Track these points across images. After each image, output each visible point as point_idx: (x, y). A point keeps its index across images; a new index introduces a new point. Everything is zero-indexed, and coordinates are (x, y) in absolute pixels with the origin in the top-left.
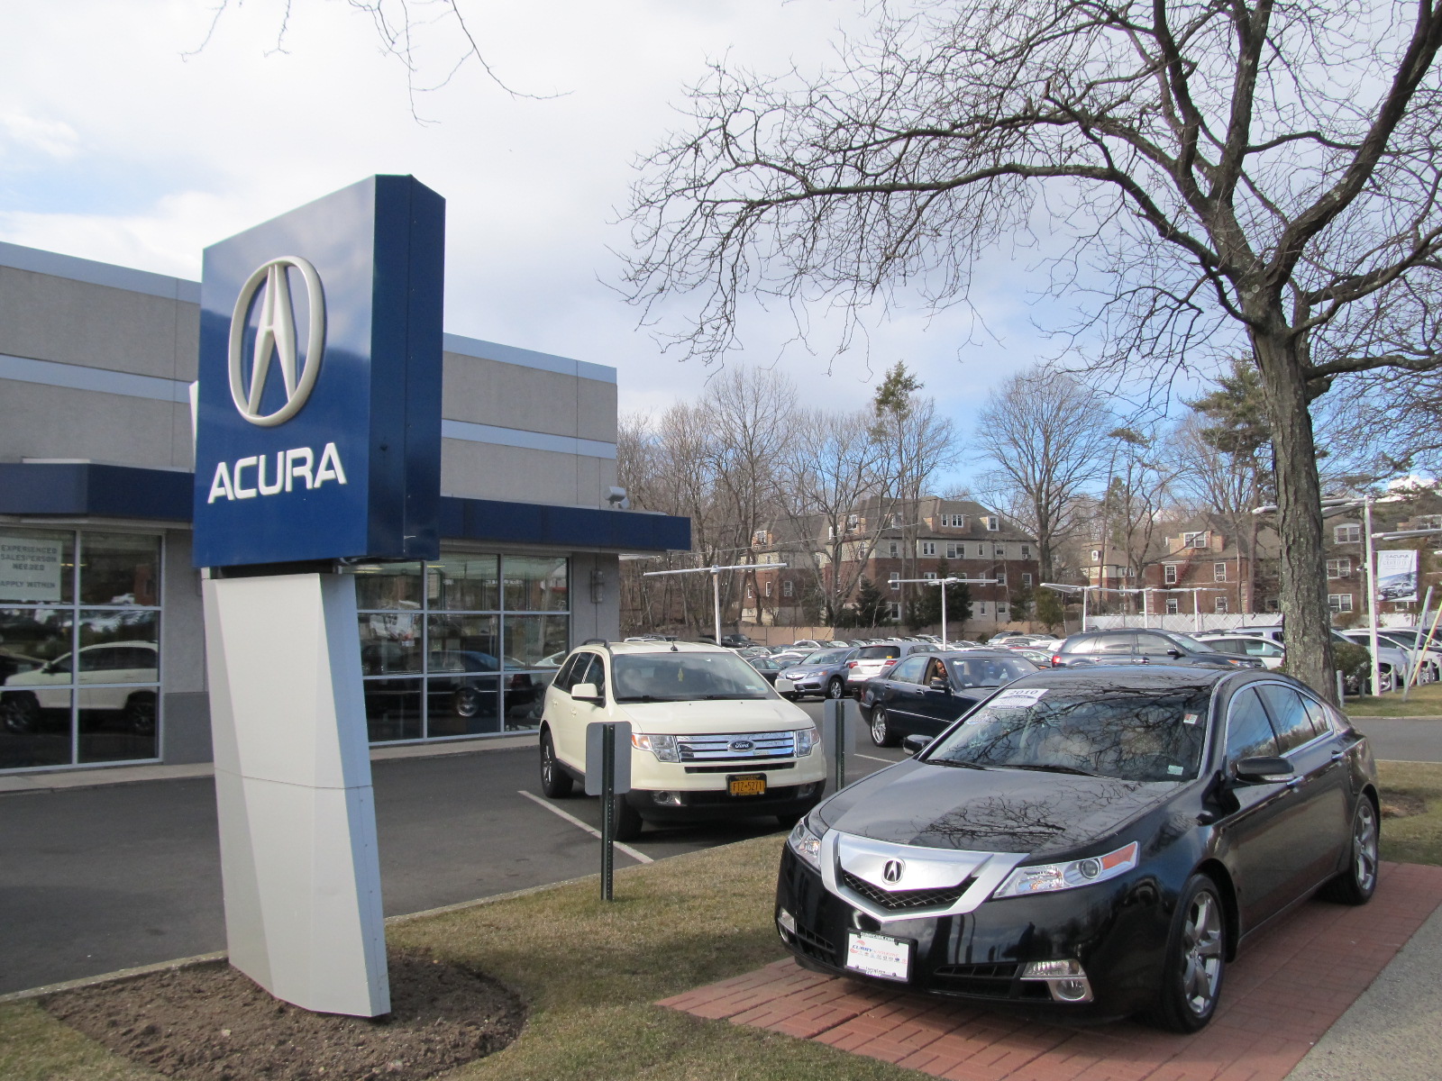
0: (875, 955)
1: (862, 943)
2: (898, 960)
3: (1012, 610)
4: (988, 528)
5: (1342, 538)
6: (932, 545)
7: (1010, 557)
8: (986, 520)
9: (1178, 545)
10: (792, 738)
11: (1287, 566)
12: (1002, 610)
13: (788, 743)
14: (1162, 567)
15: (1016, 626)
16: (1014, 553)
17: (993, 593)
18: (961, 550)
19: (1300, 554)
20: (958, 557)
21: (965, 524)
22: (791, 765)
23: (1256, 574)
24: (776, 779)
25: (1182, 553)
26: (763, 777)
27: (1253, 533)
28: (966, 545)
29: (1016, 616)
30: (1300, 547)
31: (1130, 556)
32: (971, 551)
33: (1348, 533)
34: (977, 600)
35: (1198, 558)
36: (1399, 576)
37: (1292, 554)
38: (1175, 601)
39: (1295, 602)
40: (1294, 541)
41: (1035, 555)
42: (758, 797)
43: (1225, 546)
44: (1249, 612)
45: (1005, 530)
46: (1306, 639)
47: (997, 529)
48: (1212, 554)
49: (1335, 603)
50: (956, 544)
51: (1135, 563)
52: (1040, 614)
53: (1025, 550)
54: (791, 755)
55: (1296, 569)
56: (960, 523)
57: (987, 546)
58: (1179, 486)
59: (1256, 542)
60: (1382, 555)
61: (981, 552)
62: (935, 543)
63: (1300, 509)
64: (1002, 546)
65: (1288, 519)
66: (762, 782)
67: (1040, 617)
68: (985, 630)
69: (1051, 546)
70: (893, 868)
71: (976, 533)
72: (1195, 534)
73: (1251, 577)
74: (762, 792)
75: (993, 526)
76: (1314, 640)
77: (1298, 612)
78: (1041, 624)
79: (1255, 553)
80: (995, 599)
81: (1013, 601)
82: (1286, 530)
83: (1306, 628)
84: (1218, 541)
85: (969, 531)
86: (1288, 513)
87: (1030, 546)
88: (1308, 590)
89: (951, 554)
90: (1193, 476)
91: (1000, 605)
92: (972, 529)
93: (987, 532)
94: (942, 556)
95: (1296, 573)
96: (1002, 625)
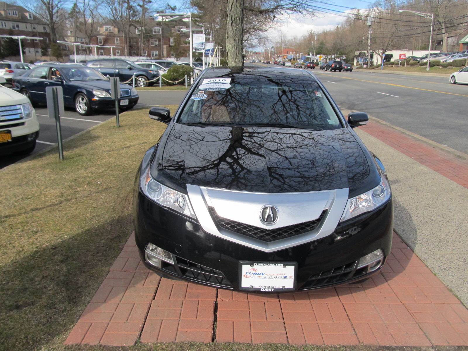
0: (268, 277)
1: (256, 270)
2: (285, 277)
3: (42, 52)
4: (29, 18)
5: (155, 32)
6: (5, 23)
7: (39, 31)
8: (27, 15)
9: (103, 30)
10: (20, 109)
11: (231, 29)
12: (37, 52)
13: (19, 111)
14: (97, 38)
15: (44, 58)
16: (40, 29)
17: (33, 44)
18: (18, 26)
19: (237, 25)
20: (17, 29)
21: (19, 15)
22: (23, 124)
23: (130, 42)
24: (17, 132)
25: (104, 34)
26: (9, 132)
27: (128, 28)
28: (20, 24)
29: (44, 54)
30: (236, 21)
31: (86, 33)
32: (22, 27)
33: (157, 30)
34: (27, 47)
35: (110, 36)
36: (200, 43)
37: (233, 24)
38: (102, 51)
39: (233, 45)
40: (235, 19)
41: (48, 30)
42: (8, 143)
43: (119, 31)
44: (128, 56)
45: (36, 20)
46: (237, 60)
47: (32, 19)
48: (115, 35)
49: (153, 54)
50: (15, 24)
51: (88, 36)
52: (54, 54)
53: (44, 28)
54: (21, 118)
55: (234, 31)
56: (16, 15)
57: (29, 25)
58: (101, 9)
59: (129, 31)
60: (195, 35)
61: (26, 28)
62: (6, 22)
63: (238, 5)
64: (36, 26)
65: (233, 9)
66: (9, 134)
67: (54, 55)
68: (32, 59)
69: (55, 27)
70: (268, 211)
71: (23, 20)
72: (108, 27)
73: (128, 44)
74: (10, 140)
75: (30, 17)
76: (239, 61)
77: (234, 49)
78: (54, 58)
79: (129, 35)
80: (34, 47)
81: (42, 48)
82: (232, 14)
83: (237, 56)
84: (116, 30)
85: (20, 18)
86: (233, 6)
87: (46, 27)
88: (238, 40)
89: (14, 27)
90: (106, 5)
91: (37, 50)
92: (22, 18)
93: (28, 20)
94: (10, 28)
95: (234, 33)
96: (39, 57)
